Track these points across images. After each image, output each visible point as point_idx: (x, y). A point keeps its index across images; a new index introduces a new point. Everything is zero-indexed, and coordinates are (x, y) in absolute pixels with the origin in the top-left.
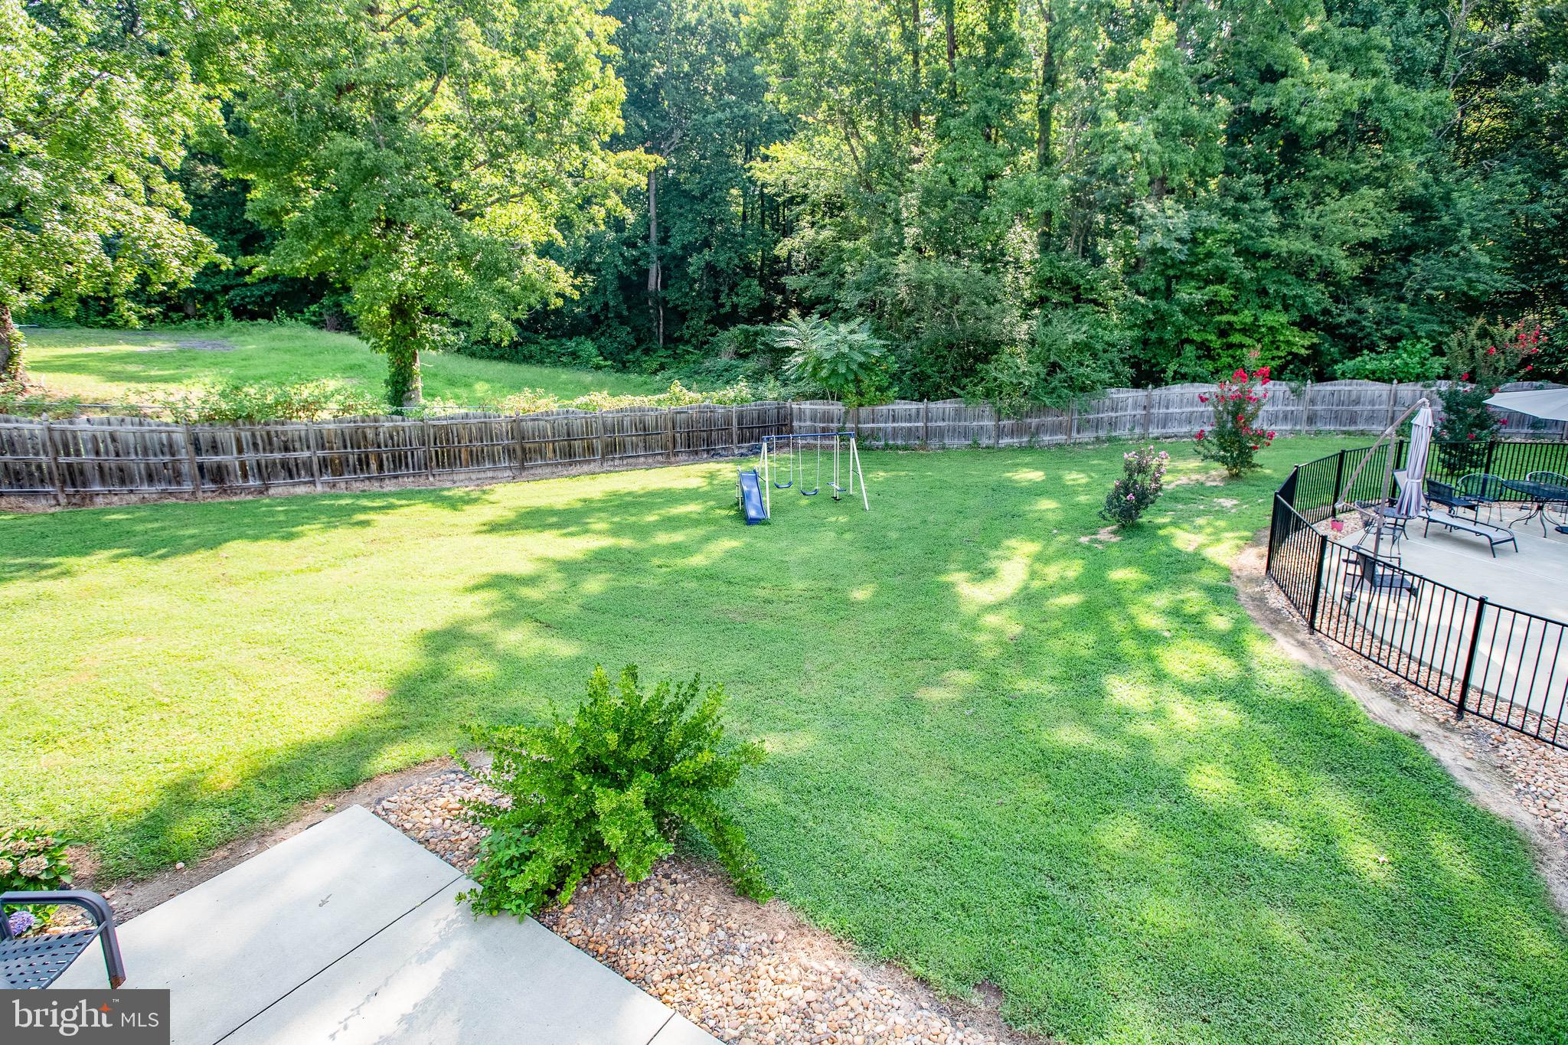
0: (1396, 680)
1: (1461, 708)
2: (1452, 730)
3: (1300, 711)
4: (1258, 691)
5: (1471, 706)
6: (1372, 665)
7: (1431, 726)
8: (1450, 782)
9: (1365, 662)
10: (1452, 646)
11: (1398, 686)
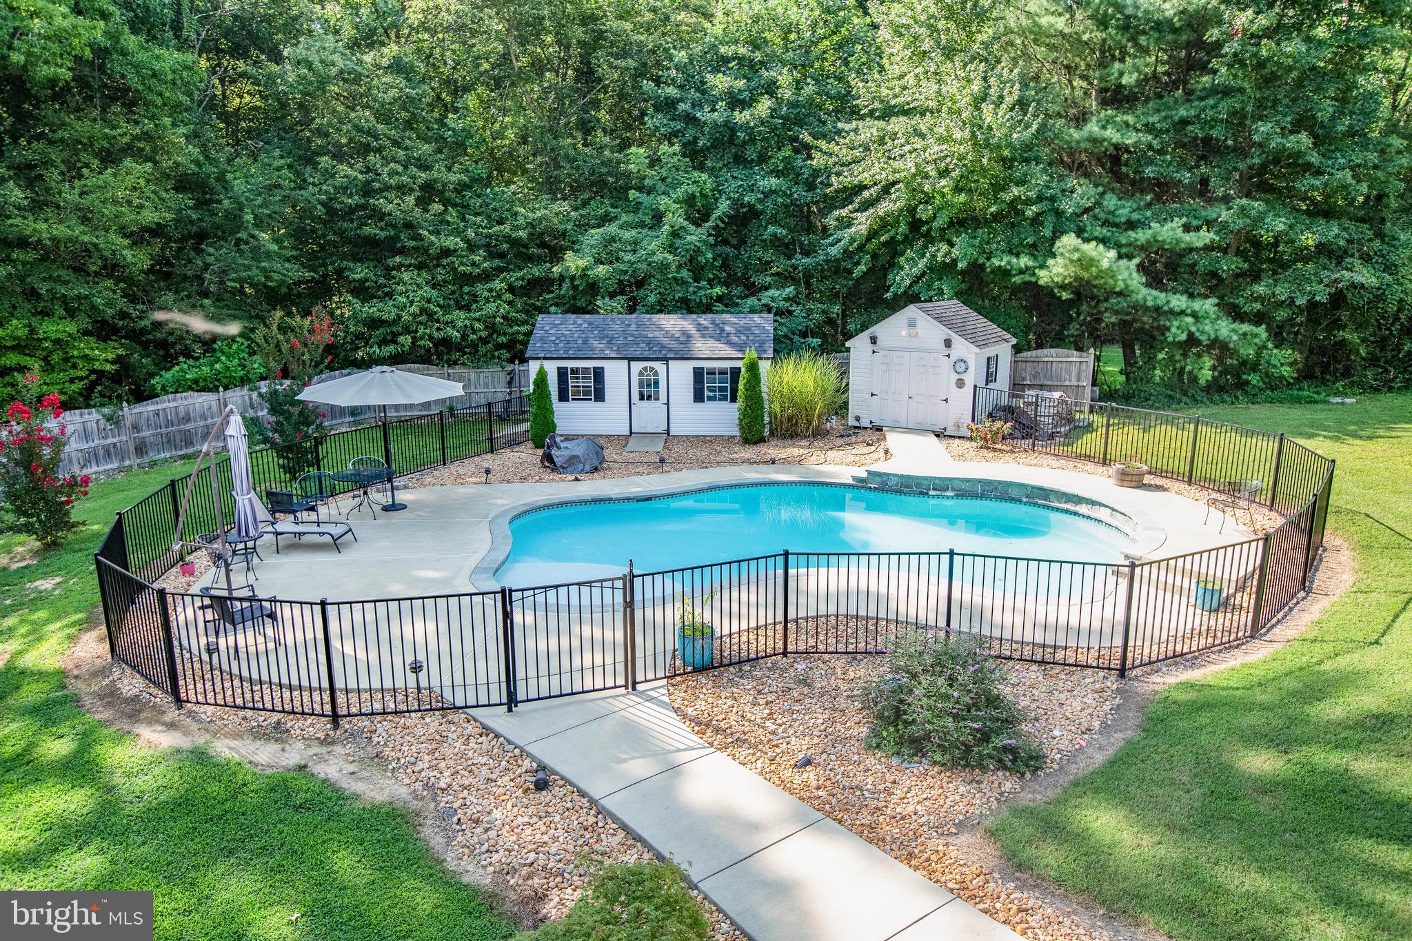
0: (275, 717)
1: (335, 717)
2: (333, 743)
3: (183, 805)
4: (129, 809)
5: (342, 710)
6: (249, 713)
7: (316, 749)
8: (339, 795)
9: (241, 713)
10: (312, 655)
11: (278, 723)
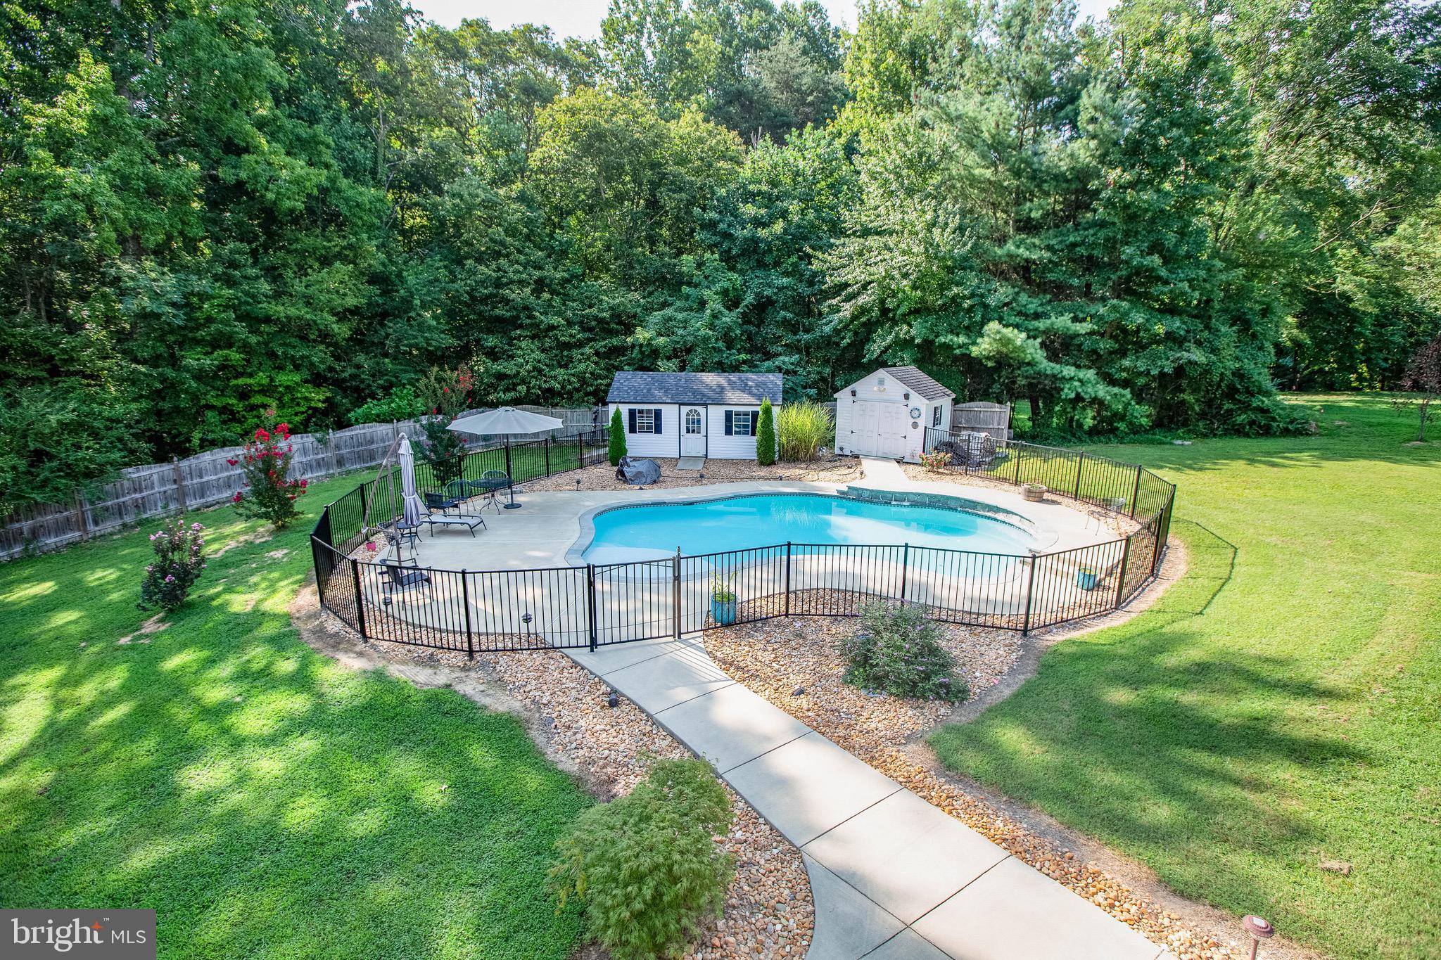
0: (430, 650)
1: (471, 652)
2: (469, 670)
3: (368, 709)
4: (333, 710)
5: (476, 648)
6: (412, 647)
7: (458, 674)
8: (474, 706)
9: (407, 647)
10: (455, 608)
11: (432, 654)
